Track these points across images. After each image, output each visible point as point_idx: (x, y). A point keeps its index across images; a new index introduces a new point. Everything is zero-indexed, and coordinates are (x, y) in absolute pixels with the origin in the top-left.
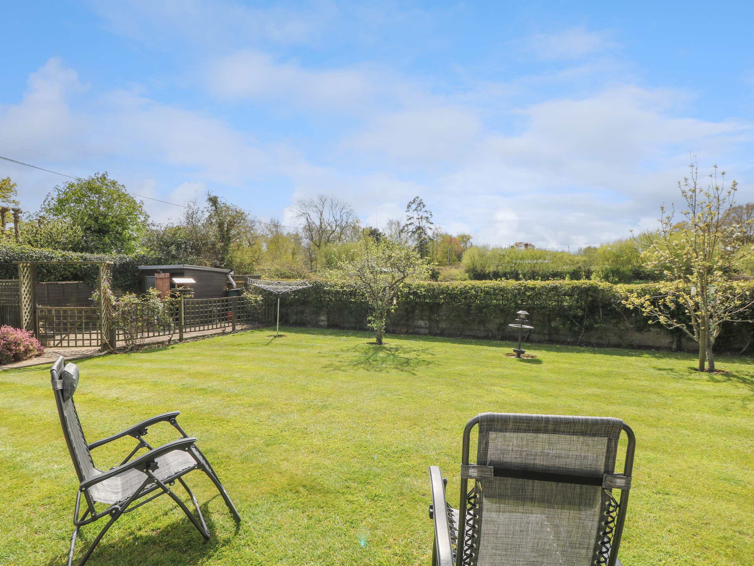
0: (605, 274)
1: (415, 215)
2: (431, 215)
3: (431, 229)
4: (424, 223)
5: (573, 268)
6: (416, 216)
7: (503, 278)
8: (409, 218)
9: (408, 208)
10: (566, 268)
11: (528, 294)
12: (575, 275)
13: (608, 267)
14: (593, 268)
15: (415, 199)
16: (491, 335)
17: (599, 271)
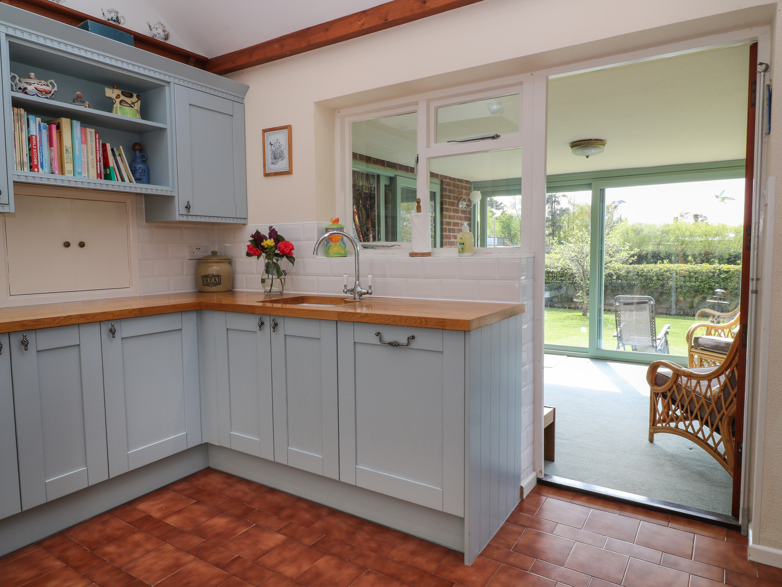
7: (665, 261)
11: (722, 276)
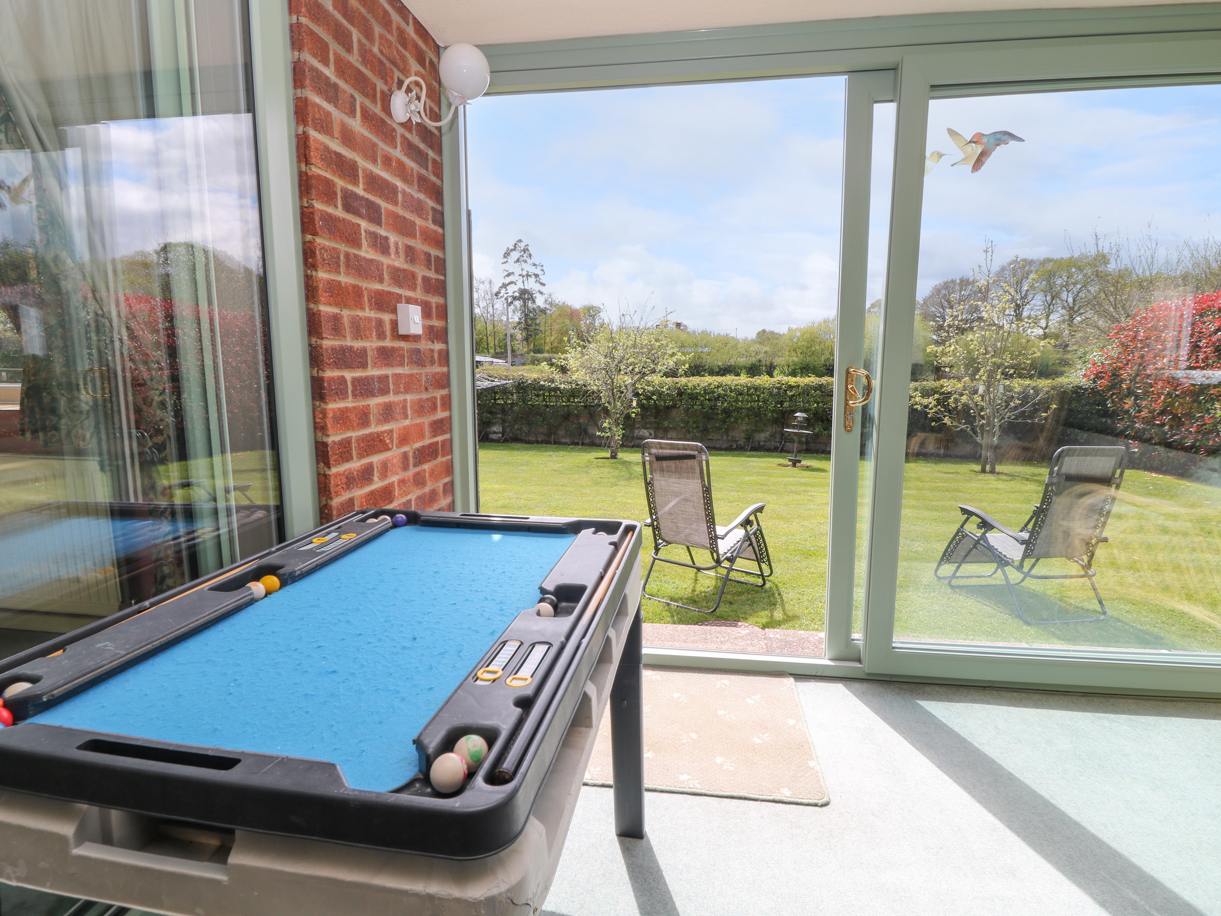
0: (792, 370)
1: (516, 269)
2: (542, 270)
3: (541, 293)
4: (531, 285)
5: (754, 360)
6: (518, 271)
8: (507, 273)
9: (505, 257)
10: (742, 361)
11: (791, 393)
12: (753, 370)
13: (795, 359)
14: (777, 361)
15: (516, 244)
16: (735, 446)
17: (784, 366)
